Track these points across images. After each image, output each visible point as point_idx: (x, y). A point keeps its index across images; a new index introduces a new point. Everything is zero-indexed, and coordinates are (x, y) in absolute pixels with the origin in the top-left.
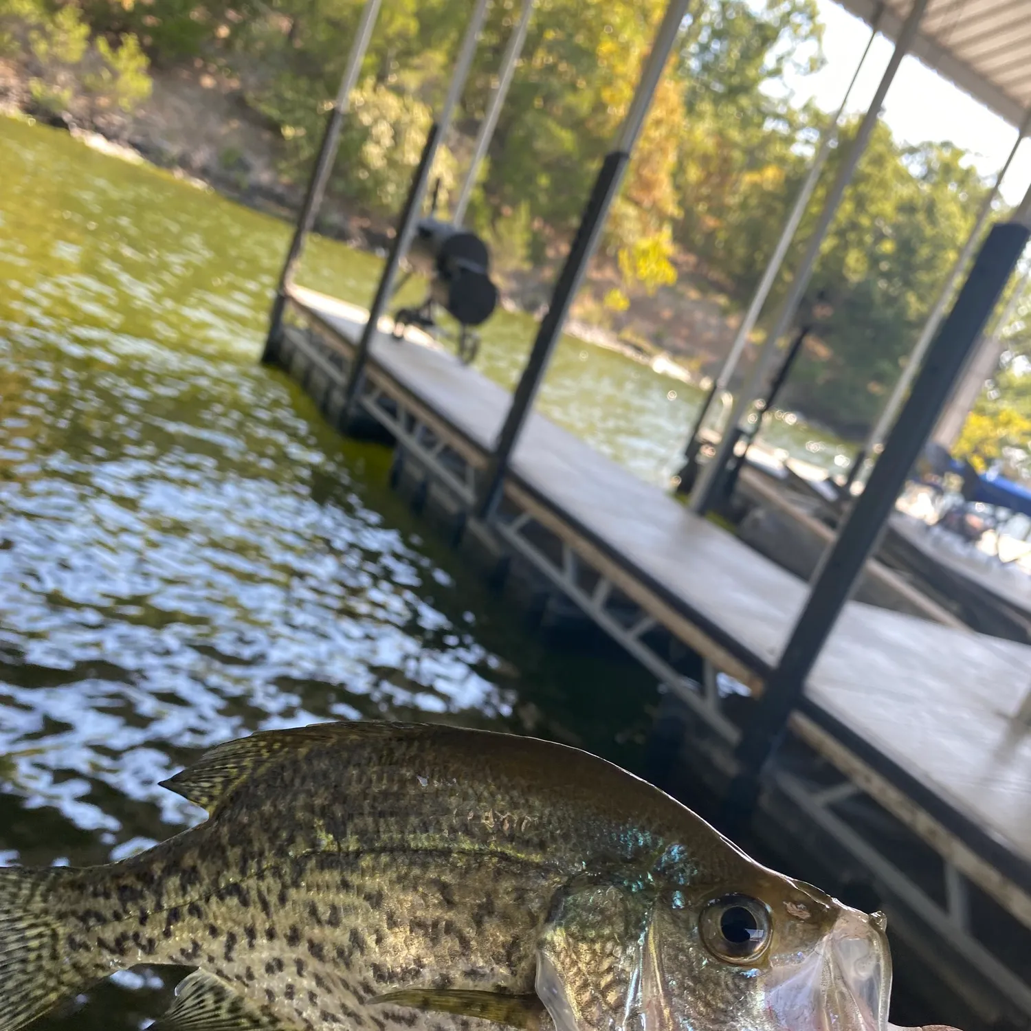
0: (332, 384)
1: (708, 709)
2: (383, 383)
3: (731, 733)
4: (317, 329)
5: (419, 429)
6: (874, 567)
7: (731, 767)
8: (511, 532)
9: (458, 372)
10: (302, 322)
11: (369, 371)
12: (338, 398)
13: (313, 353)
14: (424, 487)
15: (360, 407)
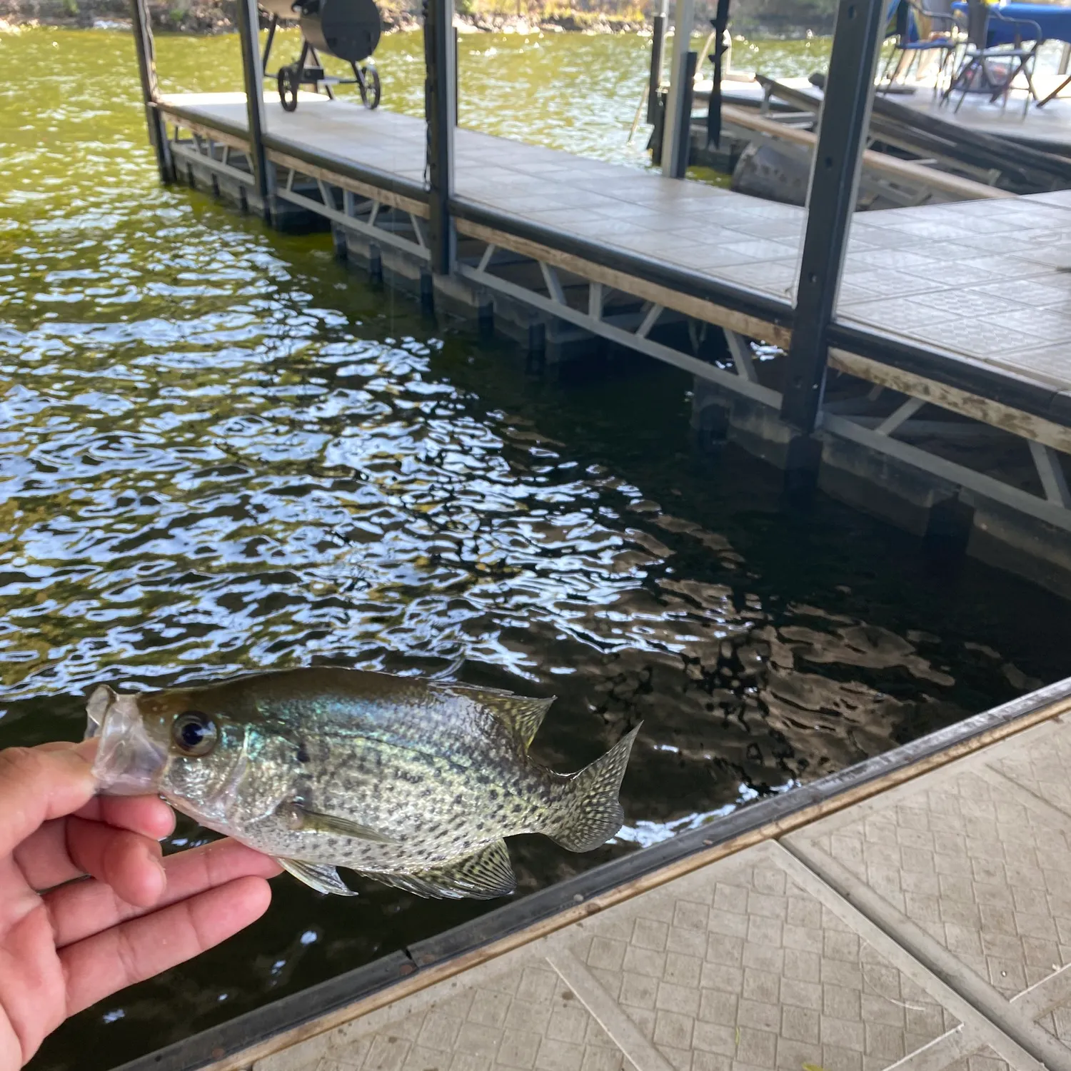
0: (243, 188)
1: (744, 383)
2: (291, 163)
3: (773, 399)
4: (203, 132)
5: (347, 201)
6: (868, 155)
7: (783, 435)
8: (479, 275)
9: (370, 119)
10: (186, 131)
11: (273, 156)
12: (255, 202)
13: (209, 162)
14: (377, 262)
15: (281, 201)
